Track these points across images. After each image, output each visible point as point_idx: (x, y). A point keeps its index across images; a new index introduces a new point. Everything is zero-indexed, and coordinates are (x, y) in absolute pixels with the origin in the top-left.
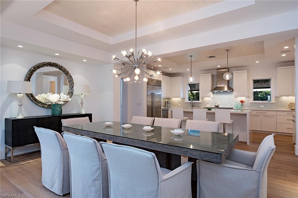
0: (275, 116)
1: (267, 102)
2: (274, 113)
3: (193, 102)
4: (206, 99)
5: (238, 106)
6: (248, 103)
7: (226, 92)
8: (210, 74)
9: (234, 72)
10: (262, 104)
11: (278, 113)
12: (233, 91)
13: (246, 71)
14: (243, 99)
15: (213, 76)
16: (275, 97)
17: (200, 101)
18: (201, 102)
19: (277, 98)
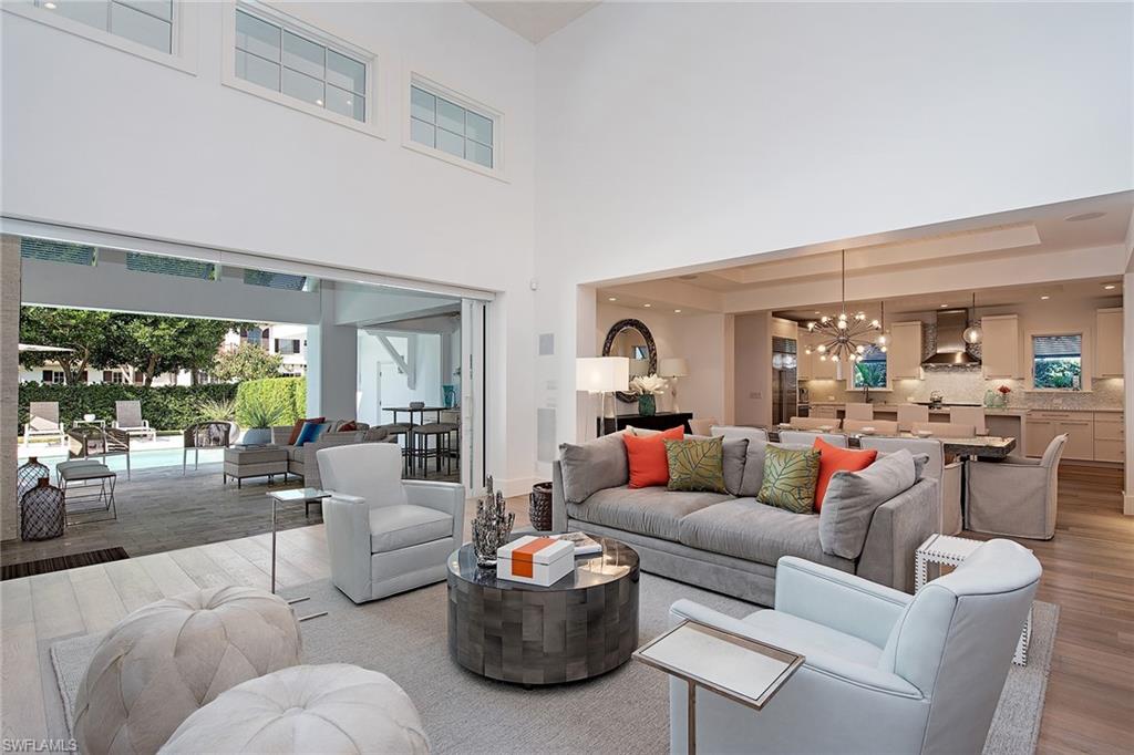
0: (1091, 424)
1: (1070, 390)
2: (1089, 417)
3: (870, 389)
4: (907, 383)
5: (992, 401)
6: (1020, 393)
7: (959, 366)
8: (919, 323)
9: (983, 319)
10: (1058, 395)
11: (1098, 417)
12: (981, 364)
13: (1015, 316)
14: (1007, 383)
15: (924, 326)
16: (1093, 379)
17: (889, 388)
18: (891, 390)
19: (1095, 380)
